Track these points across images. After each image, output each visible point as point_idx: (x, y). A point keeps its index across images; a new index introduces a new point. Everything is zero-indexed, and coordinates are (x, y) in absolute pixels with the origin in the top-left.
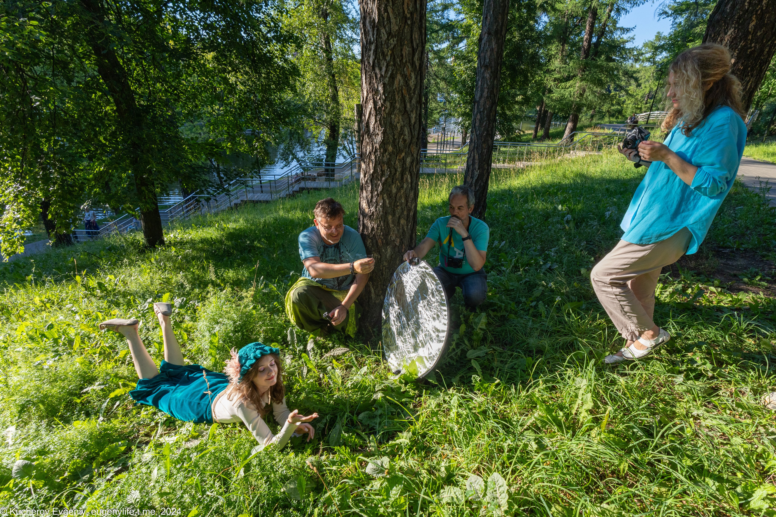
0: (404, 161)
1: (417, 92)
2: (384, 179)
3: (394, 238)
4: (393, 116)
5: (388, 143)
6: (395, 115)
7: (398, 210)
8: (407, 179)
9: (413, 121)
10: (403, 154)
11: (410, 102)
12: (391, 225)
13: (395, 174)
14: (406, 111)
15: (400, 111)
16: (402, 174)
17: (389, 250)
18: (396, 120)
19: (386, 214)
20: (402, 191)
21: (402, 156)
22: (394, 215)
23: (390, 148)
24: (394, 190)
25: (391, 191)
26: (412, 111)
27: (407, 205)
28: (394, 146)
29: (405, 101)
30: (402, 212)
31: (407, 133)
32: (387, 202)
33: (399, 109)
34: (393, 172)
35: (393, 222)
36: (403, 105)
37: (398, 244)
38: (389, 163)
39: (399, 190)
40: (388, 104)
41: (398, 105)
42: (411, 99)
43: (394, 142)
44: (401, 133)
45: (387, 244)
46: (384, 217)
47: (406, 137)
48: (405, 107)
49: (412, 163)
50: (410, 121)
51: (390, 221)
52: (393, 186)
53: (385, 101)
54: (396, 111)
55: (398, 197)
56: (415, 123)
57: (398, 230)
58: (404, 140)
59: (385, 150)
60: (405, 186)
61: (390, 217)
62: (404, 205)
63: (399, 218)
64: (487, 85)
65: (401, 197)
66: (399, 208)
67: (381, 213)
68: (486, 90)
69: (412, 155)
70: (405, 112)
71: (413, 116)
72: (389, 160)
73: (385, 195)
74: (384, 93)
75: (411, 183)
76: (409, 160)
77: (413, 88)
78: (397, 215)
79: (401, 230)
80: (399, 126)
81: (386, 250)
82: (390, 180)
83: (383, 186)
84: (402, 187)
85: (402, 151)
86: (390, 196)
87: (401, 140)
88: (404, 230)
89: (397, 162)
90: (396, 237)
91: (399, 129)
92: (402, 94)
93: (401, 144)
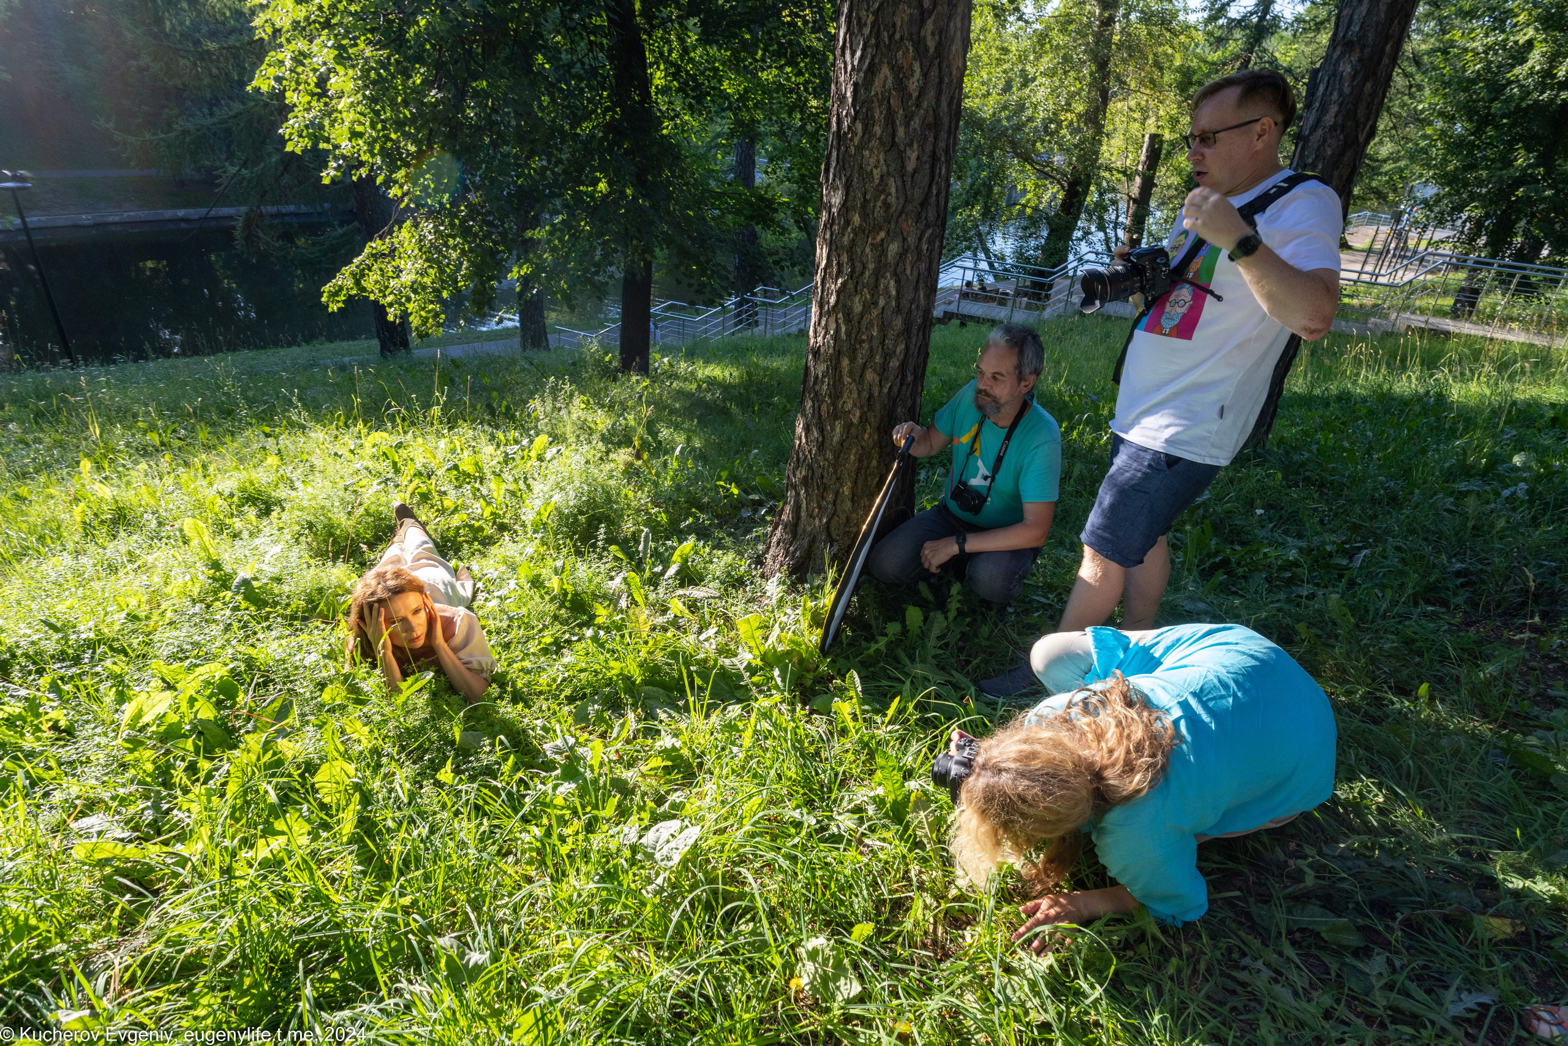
0: (881, 249)
1: (925, 104)
2: (840, 281)
3: (849, 406)
4: (866, 153)
5: (854, 208)
6: (871, 151)
7: (864, 350)
8: (887, 287)
9: (911, 166)
10: (882, 234)
11: (907, 125)
12: (847, 380)
13: (862, 273)
14: (893, 144)
15: (882, 143)
16: (878, 274)
17: (838, 430)
18: (872, 161)
19: (838, 354)
20: (875, 312)
21: (879, 239)
22: (853, 360)
23: (856, 219)
24: (858, 308)
25: (851, 308)
26: (911, 145)
27: (883, 343)
28: (864, 216)
29: (893, 123)
30: (872, 356)
31: (893, 190)
32: (843, 329)
33: (880, 138)
34: (858, 269)
35: (851, 373)
36: (890, 130)
37: (855, 421)
38: (850, 250)
39: (866, 308)
40: (859, 126)
41: (878, 130)
42: (908, 118)
43: (864, 205)
44: (882, 188)
45: (835, 416)
46: (835, 361)
47: (892, 200)
48: (894, 135)
49: (902, 255)
50: (903, 166)
51: (846, 370)
52: (857, 299)
53: (854, 119)
54: (875, 143)
55: (864, 322)
56: (915, 171)
57: (860, 393)
58: (887, 206)
59: (848, 222)
60: (882, 302)
61: (845, 362)
62: (876, 343)
63: (864, 367)
64: (1340, 95)
65: (871, 324)
66: (866, 346)
67: (831, 351)
68: (1334, 109)
69: (904, 239)
70: (891, 145)
71: (913, 155)
72: (853, 242)
73: (840, 315)
74: (854, 105)
75: (898, 298)
76: (894, 248)
77: (915, 94)
78: (860, 361)
79: (865, 394)
80: (877, 173)
81: (833, 429)
82: (850, 285)
83: (838, 296)
84: (875, 303)
85: (881, 229)
86: (848, 319)
87: (879, 204)
88: (871, 396)
89: (868, 250)
90: (855, 405)
91: (877, 181)
92: (889, 107)
93: (879, 212)
